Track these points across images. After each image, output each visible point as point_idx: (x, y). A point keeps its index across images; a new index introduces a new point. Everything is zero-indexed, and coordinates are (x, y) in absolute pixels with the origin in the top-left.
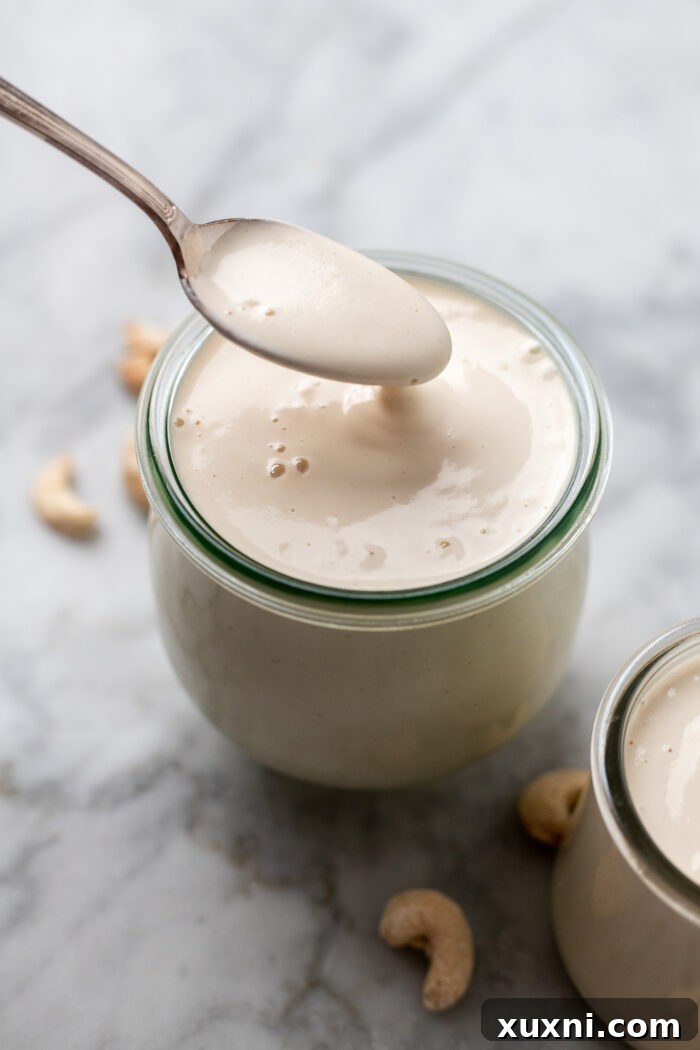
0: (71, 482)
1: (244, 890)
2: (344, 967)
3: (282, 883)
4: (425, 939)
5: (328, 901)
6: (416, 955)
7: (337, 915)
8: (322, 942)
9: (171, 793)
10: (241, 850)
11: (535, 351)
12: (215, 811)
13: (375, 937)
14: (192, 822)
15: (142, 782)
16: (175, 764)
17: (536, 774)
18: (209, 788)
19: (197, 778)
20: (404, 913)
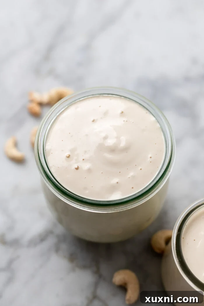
0: (16, 145)
1: (73, 270)
2: (103, 292)
3: (84, 267)
4: (125, 284)
5: (98, 273)
6: (123, 288)
7: (100, 276)
8: (96, 285)
9: (51, 241)
10: (72, 258)
12: (64, 246)
13: (111, 283)
14: (57, 250)
15: (42, 238)
16: (52, 232)
18: (61, 239)
19: (58, 236)
20: (119, 277)
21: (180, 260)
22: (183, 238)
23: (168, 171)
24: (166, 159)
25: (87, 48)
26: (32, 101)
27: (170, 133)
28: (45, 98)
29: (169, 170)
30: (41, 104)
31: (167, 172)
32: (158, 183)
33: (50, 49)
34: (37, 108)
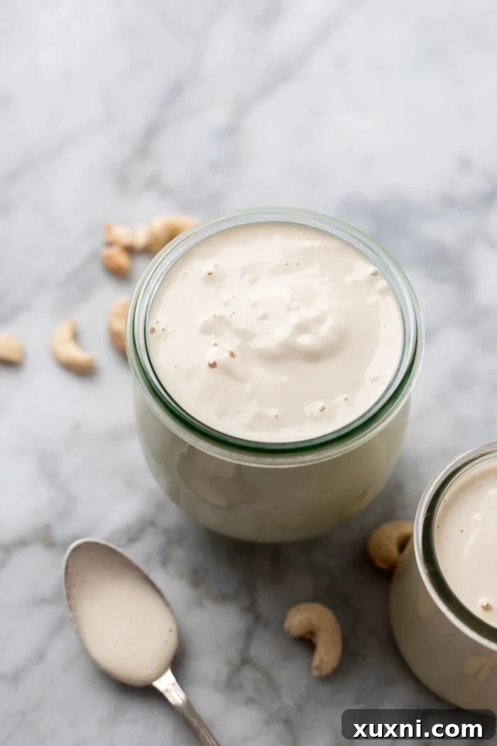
0: (76, 336)
1: (199, 604)
2: (263, 650)
3: (223, 598)
4: (312, 633)
5: (251, 609)
6: (307, 642)
7: (258, 618)
8: (249, 635)
9: (151, 542)
10: (196, 578)
11: (375, 274)
12: (179, 553)
13: (280, 630)
14: (165, 560)
15: (133, 536)
16: (153, 524)
17: (377, 525)
18: (174, 538)
19: (167, 532)
20: (299, 619)
21: (432, 569)
22: (438, 527)
23: (407, 384)
24: (404, 359)
25: (231, 131)
26: (110, 244)
27: (414, 308)
28: (140, 237)
29: (411, 381)
30: (130, 250)
31: (406, 387)
32: (387, 408)
33: (151, 133)
34: (122, 259)
